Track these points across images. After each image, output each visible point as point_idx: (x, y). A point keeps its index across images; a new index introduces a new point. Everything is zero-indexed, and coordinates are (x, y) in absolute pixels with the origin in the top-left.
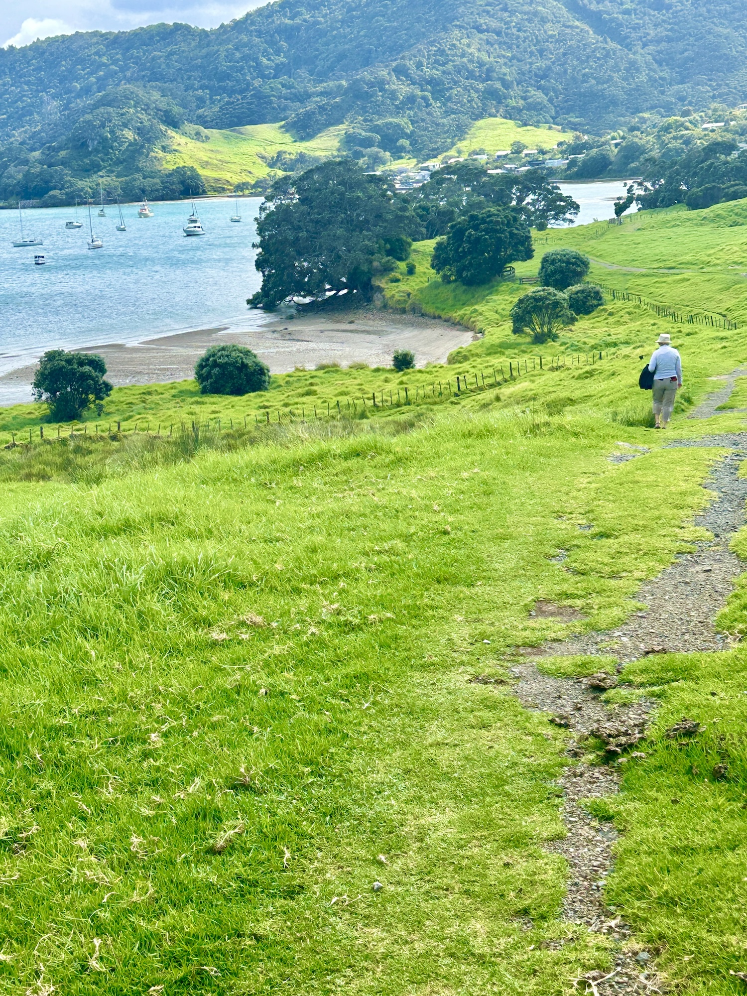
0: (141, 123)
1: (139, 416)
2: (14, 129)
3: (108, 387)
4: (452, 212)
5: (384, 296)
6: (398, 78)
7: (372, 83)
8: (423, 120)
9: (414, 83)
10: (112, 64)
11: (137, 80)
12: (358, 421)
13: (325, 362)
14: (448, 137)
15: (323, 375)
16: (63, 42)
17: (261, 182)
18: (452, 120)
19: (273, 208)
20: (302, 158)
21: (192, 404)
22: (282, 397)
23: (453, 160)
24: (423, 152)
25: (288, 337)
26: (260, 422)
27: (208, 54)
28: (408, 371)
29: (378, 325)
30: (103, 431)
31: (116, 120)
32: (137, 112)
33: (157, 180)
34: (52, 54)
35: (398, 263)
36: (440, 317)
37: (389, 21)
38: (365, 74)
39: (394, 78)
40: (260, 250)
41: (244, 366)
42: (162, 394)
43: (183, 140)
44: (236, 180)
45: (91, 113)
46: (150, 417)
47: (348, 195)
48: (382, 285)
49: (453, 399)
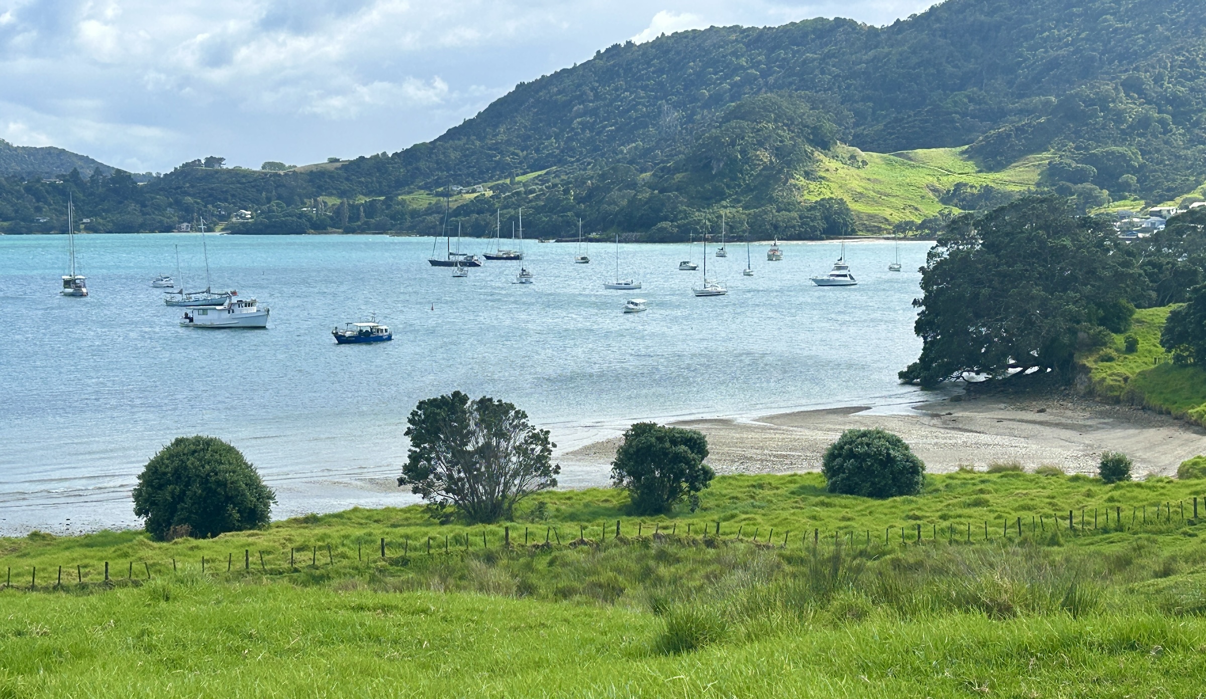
0: (781, 142)
1: (744, 516)
2: (623, 144)
3: (708, 475)
4: (1195, 272)
5: (1090, 379)
6: (1127, 95)
7: (1091, 99)
8: (1158, 151)
9: (1149, 102)
10: (751, 67)
11: (780, 87)
12: (1047, 549)
13: (1001, 462)
14: (1192, 174)
15: (998, 480)
16: (694, 38)
17: (930, 221)
18: (1199, 151)
19: (946, 256)
20: (987, 192)
21: (816, 505)
22: (940, 506)
23: (1196, 205)
24: (1155, 192)
25: (952, 425)
26: (908, 537)
27: (875, 57)
28: (1122, 483)
29: (1079, 416)
30: (696, 532)
31: (749, 137)
32: (777, 127)
33: (795, 214)
34: (678, 53)
35: (1114, 335)
36: (1168, 413)
37: (1122, 21)
38: (1084, 89)
39: (1122, 94)
40: (923, 308)
41: (890, 459)
42: (777, 488)
43: (833, 164)
44: (897, 217)
45: (720, 127)
46: (759, 519)
47: (1051, 243)
48: (1088, 364)
49: (1187, 529)
